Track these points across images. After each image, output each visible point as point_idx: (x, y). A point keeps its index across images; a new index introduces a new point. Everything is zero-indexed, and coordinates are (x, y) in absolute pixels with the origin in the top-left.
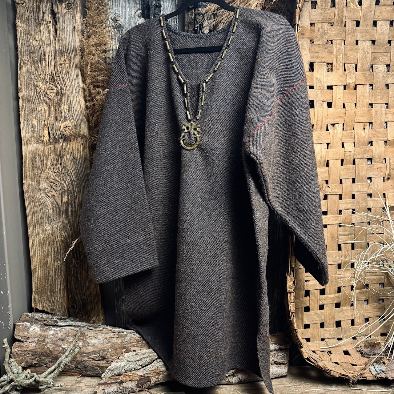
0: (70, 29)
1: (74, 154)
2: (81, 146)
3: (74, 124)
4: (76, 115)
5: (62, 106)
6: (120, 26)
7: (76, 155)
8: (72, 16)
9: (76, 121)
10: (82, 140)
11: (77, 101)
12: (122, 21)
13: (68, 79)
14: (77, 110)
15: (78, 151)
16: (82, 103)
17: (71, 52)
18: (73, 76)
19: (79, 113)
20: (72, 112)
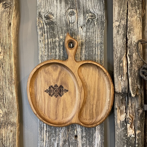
0: (6, 25)
1: (4, 141)
2: (11, 133)
3: (5, 112)
4: (8, 103)
6: (52, 23)
7: (5, 142)
8: (8, 14)
9: (7, 109)
10: (12, 127)
11: (9, 90)
12: (53, 18)
13: (2, 70)
14: (9, 99)
15: (7, 138)
16: (14, 91)
17: (6, 45)
18: (7, 67)
19: (10, 101)
20: (3, 100)
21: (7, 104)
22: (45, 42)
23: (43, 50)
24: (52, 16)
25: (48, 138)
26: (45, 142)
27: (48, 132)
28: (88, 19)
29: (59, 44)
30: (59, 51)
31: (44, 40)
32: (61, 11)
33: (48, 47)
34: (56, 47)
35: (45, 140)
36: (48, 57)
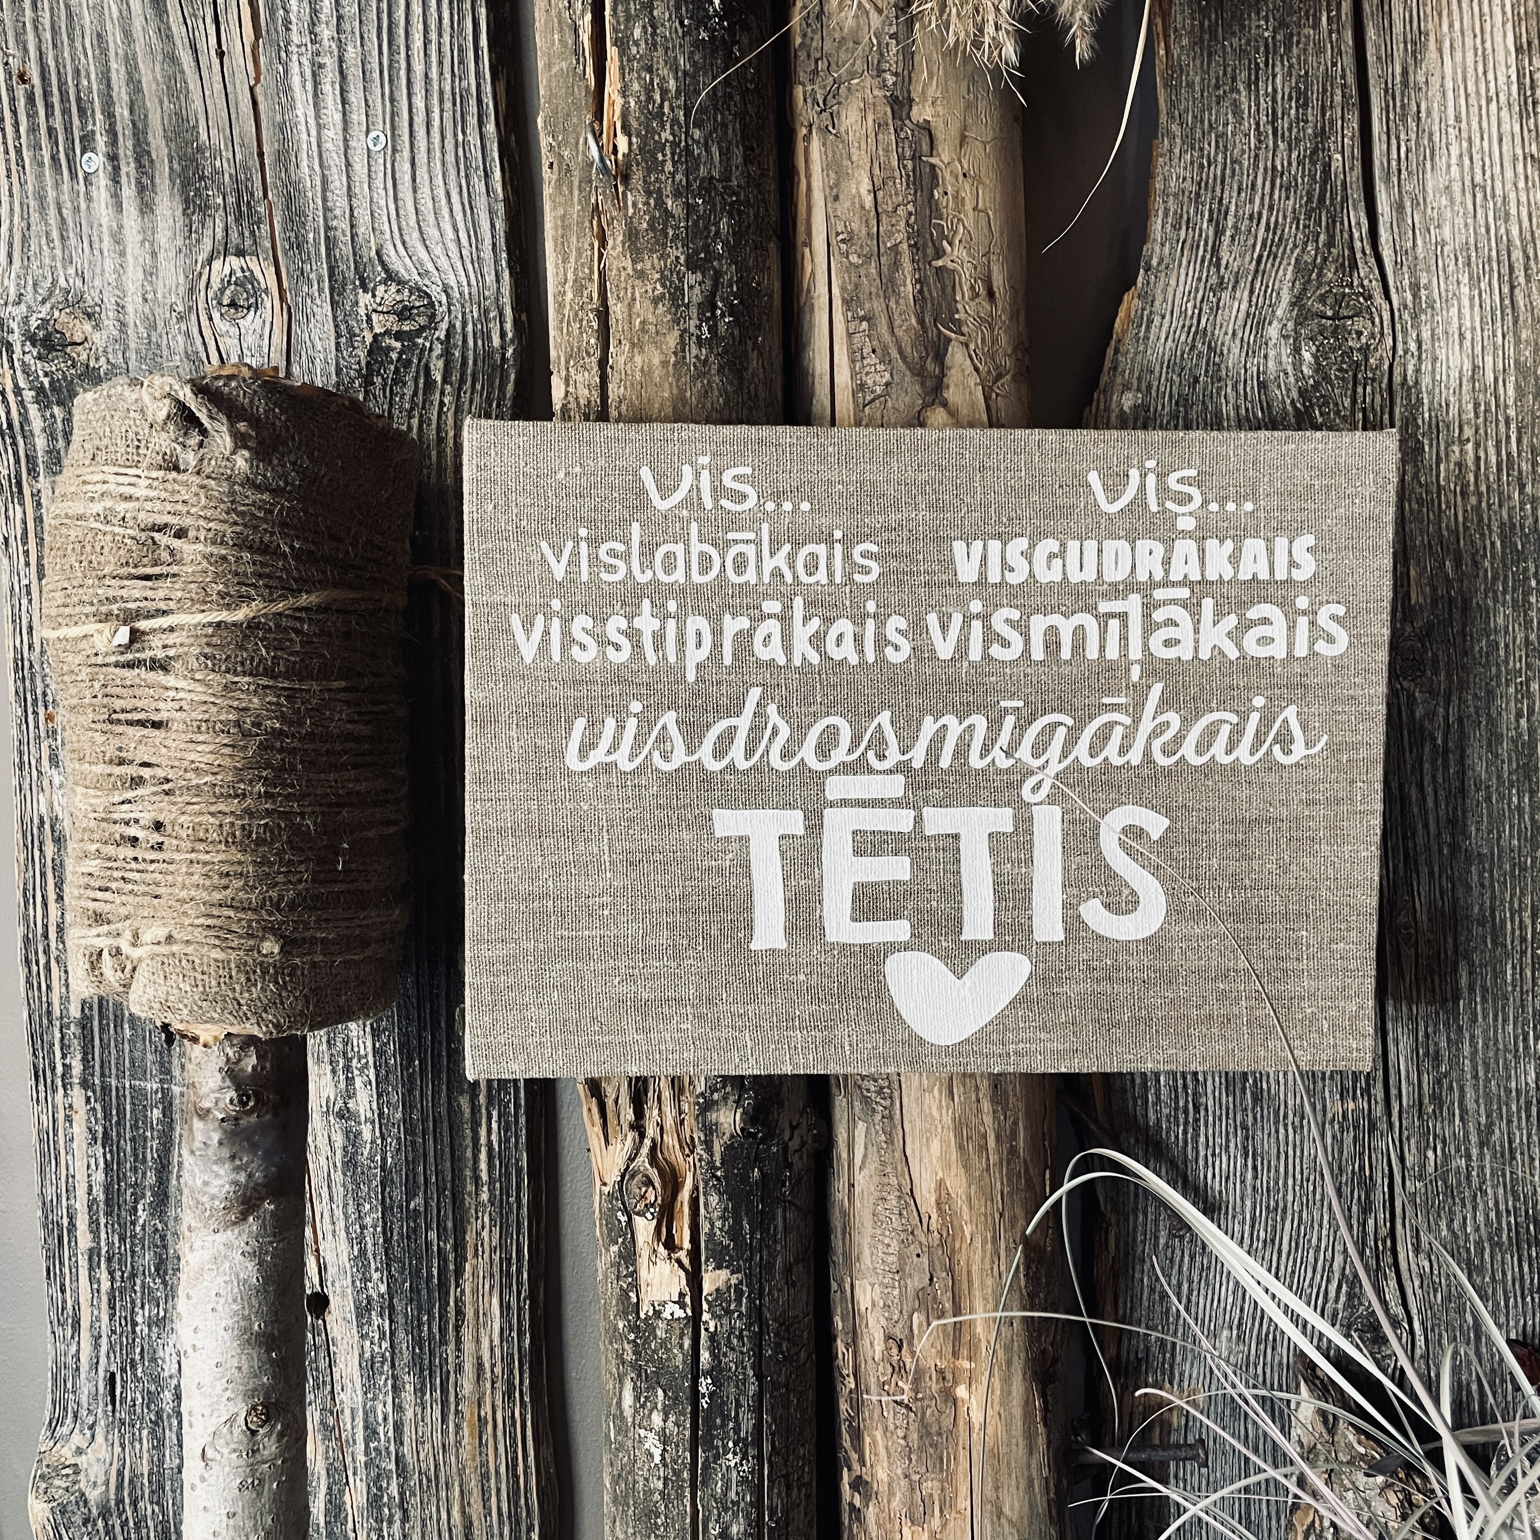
24: (80, 329)
25: (112, 1307)
26: (85, 1335)
27: (109, 1260)
28: (369, 339)
31: (31, 535)
32: (150, 273)
35: (85, 1323)
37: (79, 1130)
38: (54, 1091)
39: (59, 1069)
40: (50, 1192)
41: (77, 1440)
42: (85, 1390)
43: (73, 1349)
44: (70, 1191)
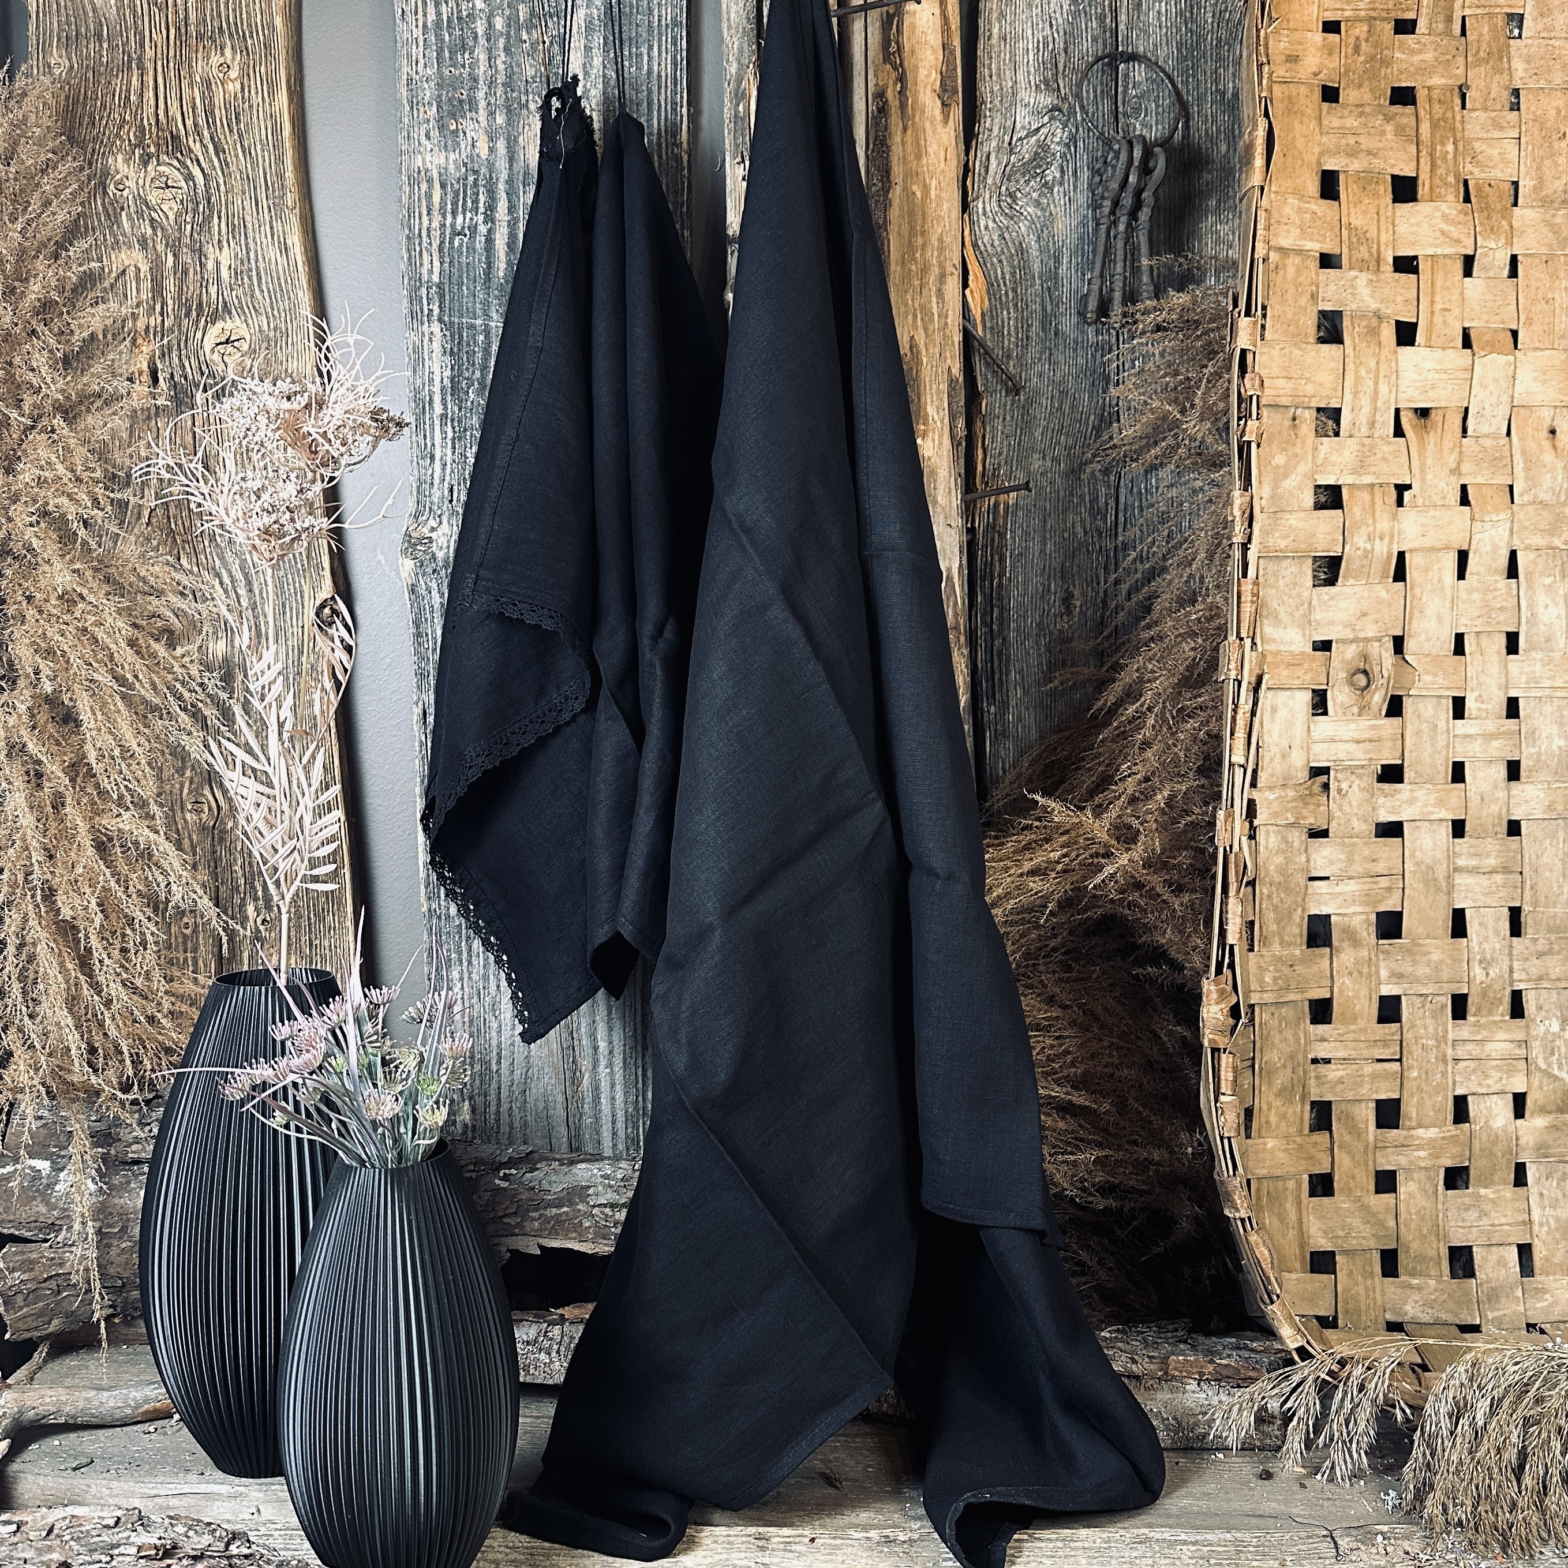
3: (261, 332)
4: (269, 292)
5: (211, 256)
9: (268, 319)
11: (273, 235)
13: (239, 146)
14: (274, 274)
16: (295, 240)
17: (251, 33)
18: (260, 131)
19: (280, 284)
20: (250, 278)
21: (266, 294)
22: (425, 15)
23: (417, 52)
25: (454, 448)
26: (437, 463)
27: (452, 421)
29: (490, 25)
30: (489, 59)
31: (420, 10)
33: (439, 38)
34: (476, 38)
35: (438, 456)
36: (440, 86)
37: (436, 346)
38: (422, 324)
39: (426, 312)
40: (419, 381)
41: (432, 523)
42: (436, 494)
43: (430, 472)
44: (431, 381)
